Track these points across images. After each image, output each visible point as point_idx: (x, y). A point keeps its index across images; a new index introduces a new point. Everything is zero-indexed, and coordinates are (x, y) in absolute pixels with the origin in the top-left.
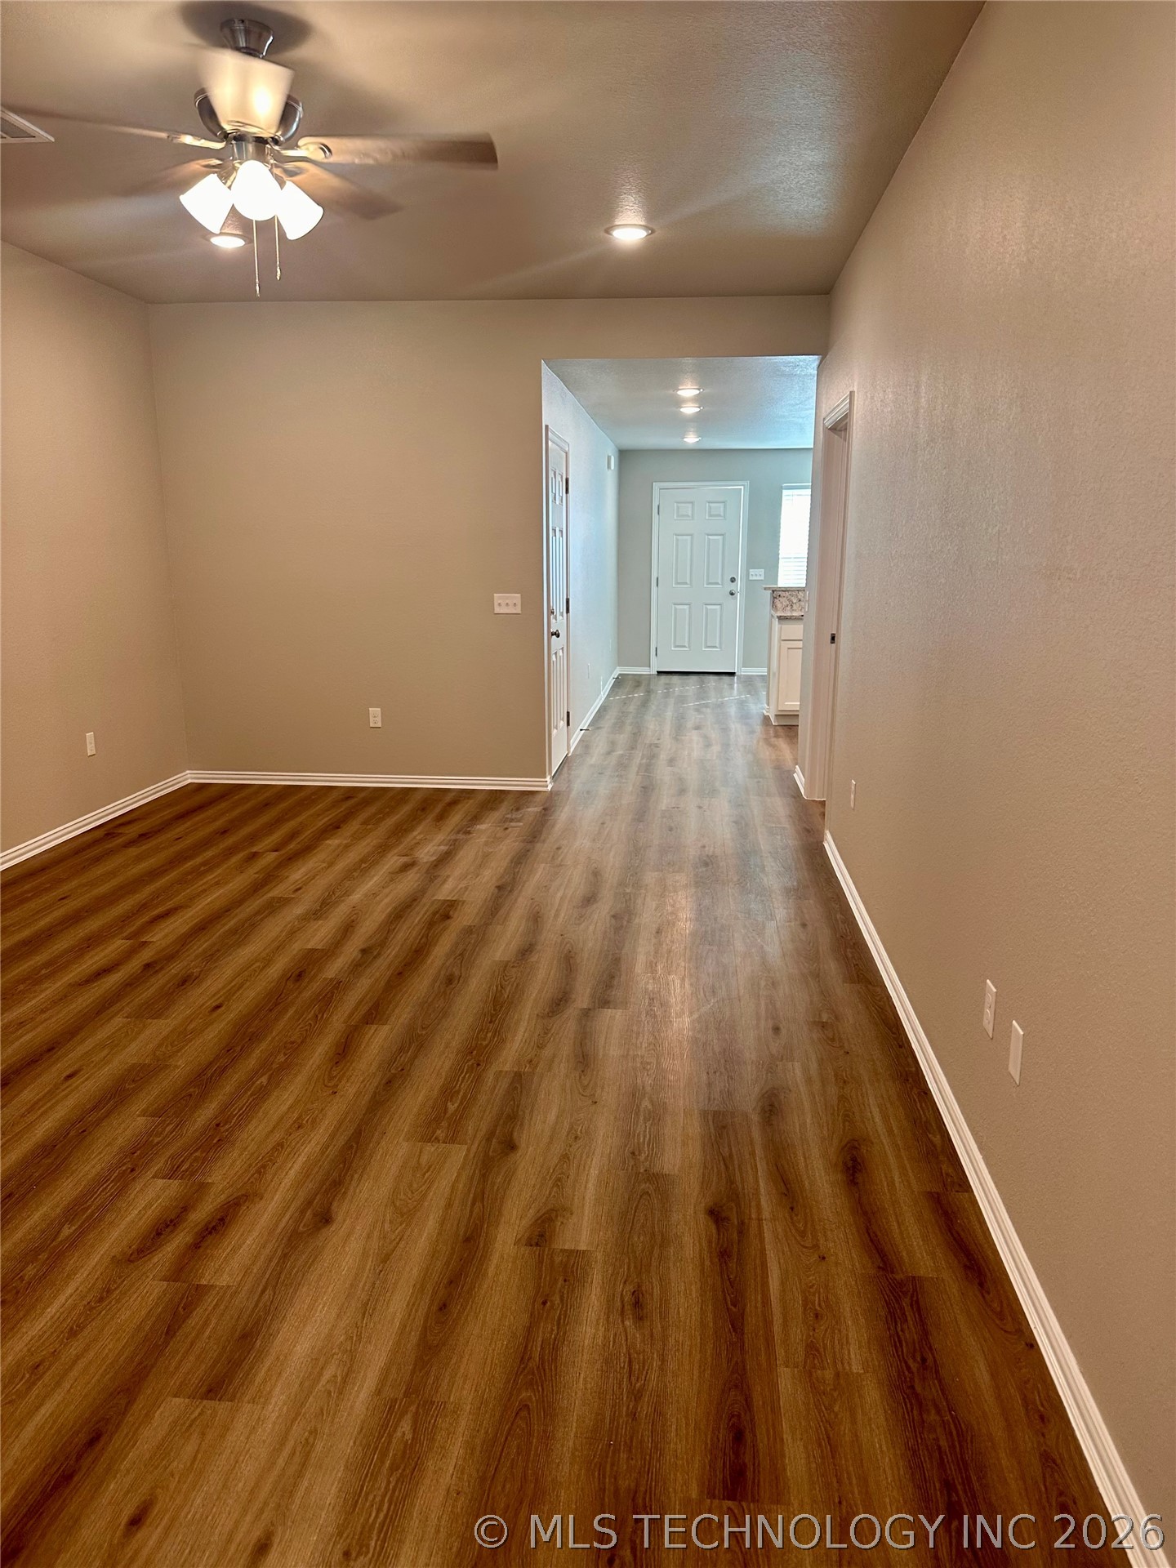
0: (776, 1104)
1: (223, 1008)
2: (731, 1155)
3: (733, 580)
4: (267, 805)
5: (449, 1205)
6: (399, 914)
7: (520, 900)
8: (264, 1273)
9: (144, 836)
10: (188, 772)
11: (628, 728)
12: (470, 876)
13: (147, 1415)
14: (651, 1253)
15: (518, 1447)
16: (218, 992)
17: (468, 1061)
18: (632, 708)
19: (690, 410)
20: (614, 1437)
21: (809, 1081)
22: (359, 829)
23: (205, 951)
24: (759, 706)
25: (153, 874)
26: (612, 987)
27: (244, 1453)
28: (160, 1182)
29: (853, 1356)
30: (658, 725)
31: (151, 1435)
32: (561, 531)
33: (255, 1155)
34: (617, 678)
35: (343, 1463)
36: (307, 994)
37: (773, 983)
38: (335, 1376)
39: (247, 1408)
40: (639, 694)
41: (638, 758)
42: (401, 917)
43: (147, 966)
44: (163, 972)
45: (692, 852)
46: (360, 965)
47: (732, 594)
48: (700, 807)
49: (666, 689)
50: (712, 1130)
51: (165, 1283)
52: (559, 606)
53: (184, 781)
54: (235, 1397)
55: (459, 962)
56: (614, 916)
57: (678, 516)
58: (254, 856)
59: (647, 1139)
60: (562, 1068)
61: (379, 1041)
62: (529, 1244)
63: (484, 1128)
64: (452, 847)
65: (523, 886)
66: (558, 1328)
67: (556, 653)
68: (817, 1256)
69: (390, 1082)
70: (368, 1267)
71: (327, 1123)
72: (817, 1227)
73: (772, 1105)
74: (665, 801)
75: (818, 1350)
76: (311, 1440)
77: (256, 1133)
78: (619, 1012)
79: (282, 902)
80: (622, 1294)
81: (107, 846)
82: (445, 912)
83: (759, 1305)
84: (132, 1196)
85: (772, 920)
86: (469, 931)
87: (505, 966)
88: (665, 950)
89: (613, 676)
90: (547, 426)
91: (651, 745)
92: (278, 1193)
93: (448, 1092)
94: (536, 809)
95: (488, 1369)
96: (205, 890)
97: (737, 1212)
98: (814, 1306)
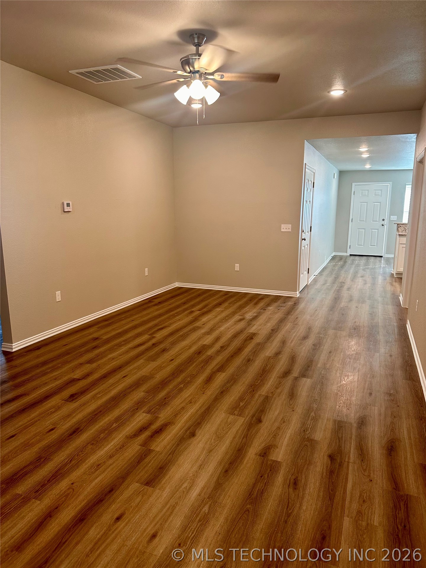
0: (364, 422)
1: (174, 360)
2: (342, 437)
3: (383, 220)
4: (199, 295)
5: (234, 438)
6: (236, 336)
7: (279, 335)
8: (171, 449)
9: (160, 303)
10: (177, 283)
11: (333, 276)
12: (263, 325)
13: (127, 487)
14: (304, 466)
15: (243, 523)
16: (173, 355)
17: (250, 389)
18: (337, 268)
19: (365, 156)
20: (277, 528)
21: (380, 415)
22: (228, 305)
23: (172, 341)
24: (390, 269)
25: (160, 315)
26: (308, 370)
27: (154, 505)
28: (145, 414)
29: (375, 519)
30: (347, 275)
31: (127, 494)
32: (310, 202)
33: (175, 410)
34: (333, 256)
35: (184, 515)
36: (201, 359)
37: (373, 377)
38: (187, 487)
39: (157, 491)
40: (341, 263)
41: (335, 287)
42: (236, 337)
43: (153, 344)
44: (158, 347)
45: (350, 324)
46: (219, 352)
47: (383, 225)
48: (357, 307)
49: (352, 261)
50: (337, 427)
51: (140, 447)
52: (306, 228)
53: (174, 286)
54: (154, 487)
55: (253, 354)
56: (314, 345)
57: (362, 195)
58: (192, 312)
59: (311, 427)
60: (284, 396)
61: (221, 378)
62: (260, 455)
63: (251, 413)
64: (258, 314)
65: (281, 330)
66: (265, 486)
67: (304, 246)
68: (369, 479)
69: (222, 392)
70: (204, 453)
71: (199, 403)
72: (371, 469)
73: (362, 421)
74: (343, 304)
75: (362, 514)
76: (175, 505)
77: (177, 403)
78: (309, 380)
79: (199, 328)
80: (290, 479)
81: (149, 305)
82: (251, 337)
83: (342, 493)
84: (135, 418)
85: (378, 352)
86: (259, 344)
87: (269, 358)
88: (331, 359)
89: (331, 256)
90: (305, 164)
91: (341, 282)
92: (180, 424)
93: (241, 399)
94: (291, 303)
95: (237, 495)
96: (175, 322)
97: (340, 458)
98: (364, 498)
